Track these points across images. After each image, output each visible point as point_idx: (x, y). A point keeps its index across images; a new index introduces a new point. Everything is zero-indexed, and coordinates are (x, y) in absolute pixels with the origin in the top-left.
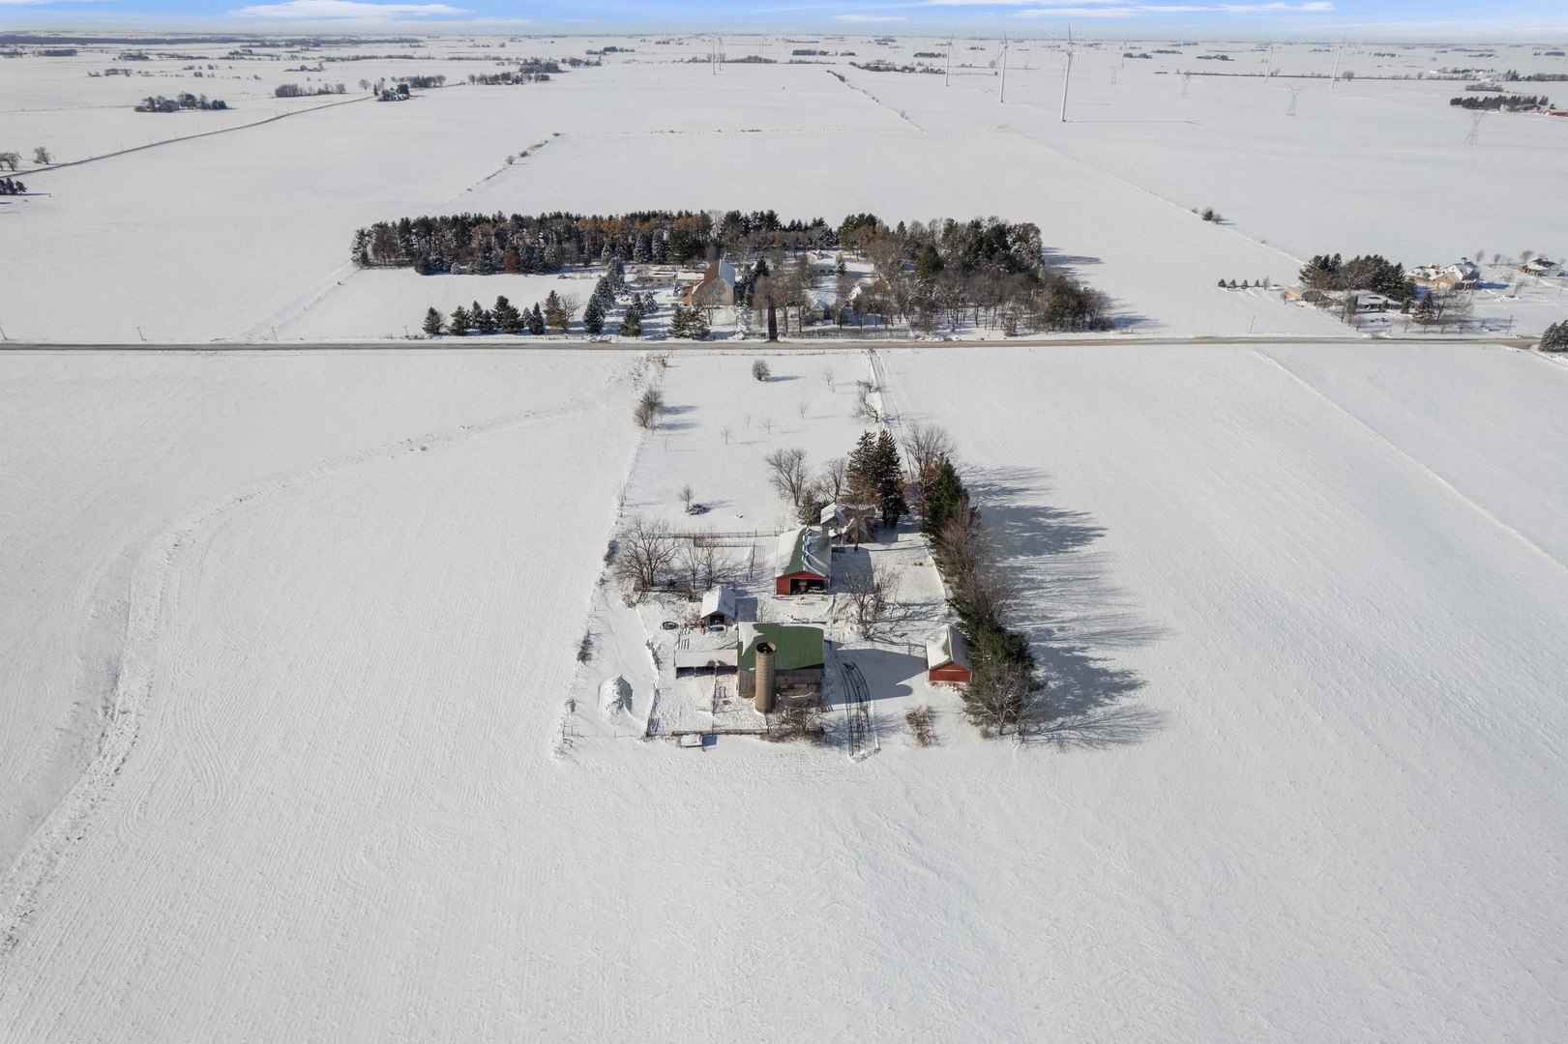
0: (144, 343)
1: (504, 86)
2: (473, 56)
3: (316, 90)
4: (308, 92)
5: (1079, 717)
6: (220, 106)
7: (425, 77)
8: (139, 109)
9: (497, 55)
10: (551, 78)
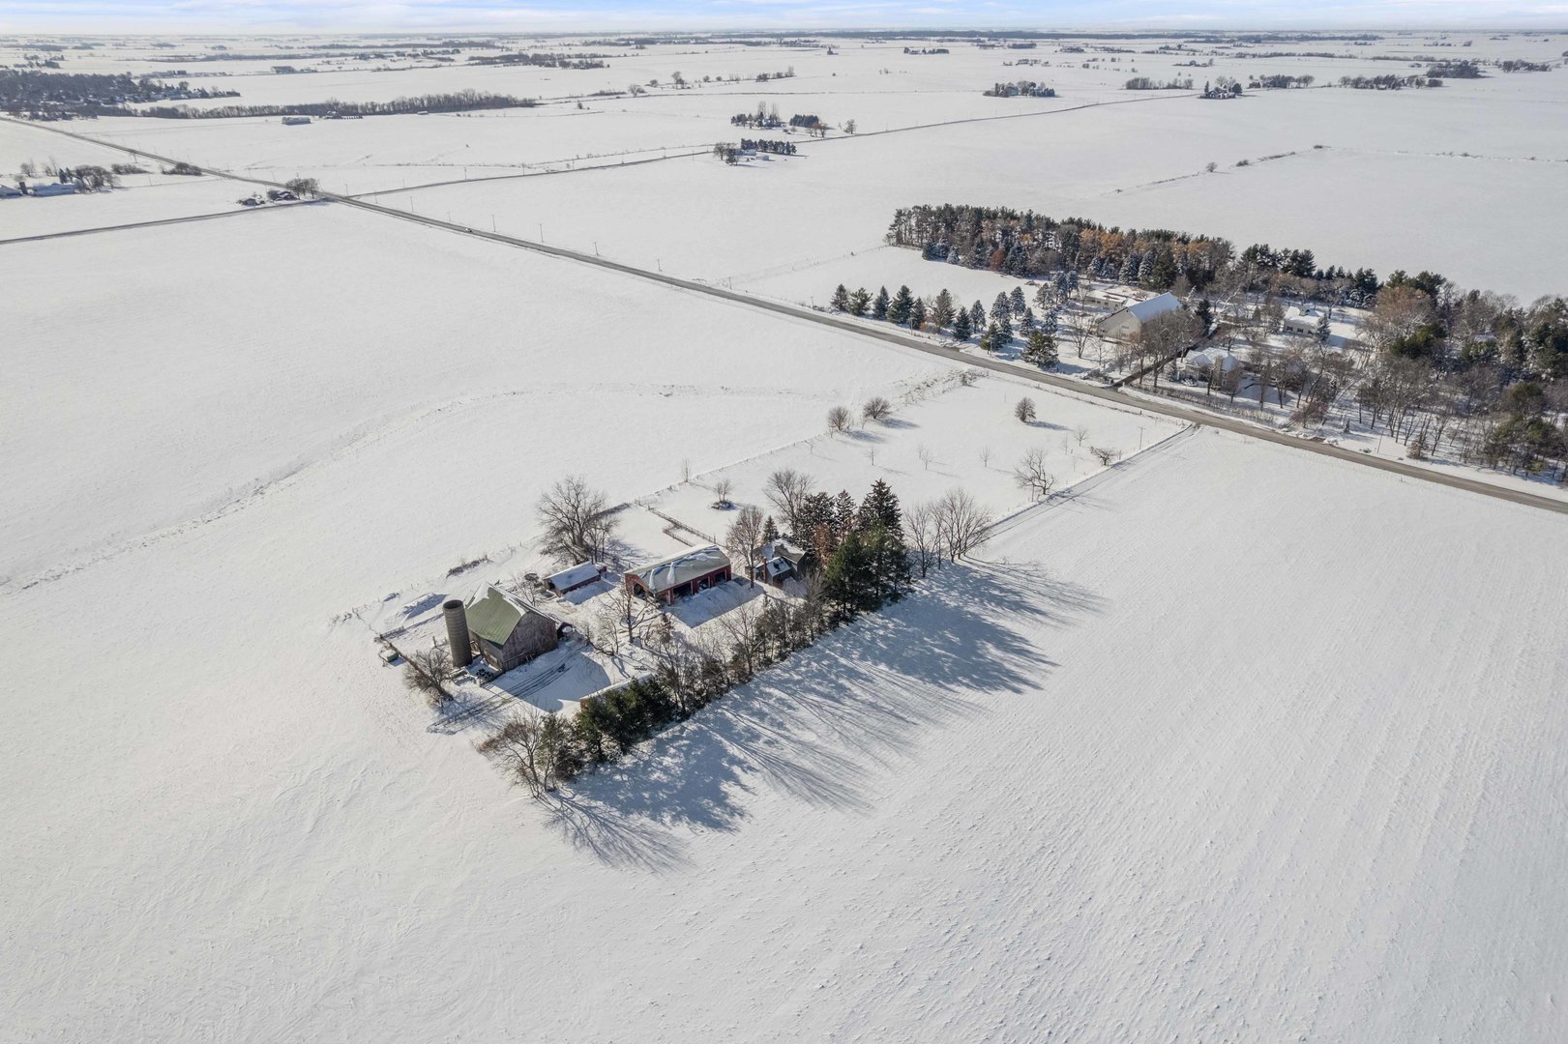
0: (660, 273)
1: (1375, 91)
2: (1401, 55)
3: (1166, 85)
4: (1157, 85)
5: (617, 814)
6: (1050, 94)
7: (1286, 75)
8: (988, 94)
9: (1430, 55)
10: (1444, 84)
